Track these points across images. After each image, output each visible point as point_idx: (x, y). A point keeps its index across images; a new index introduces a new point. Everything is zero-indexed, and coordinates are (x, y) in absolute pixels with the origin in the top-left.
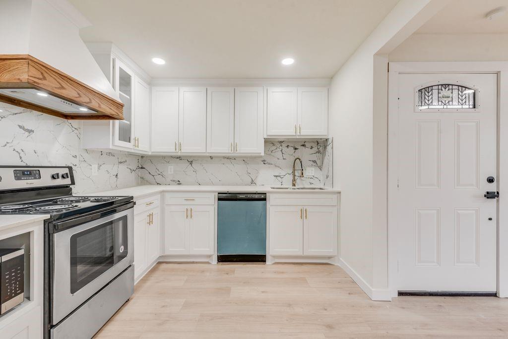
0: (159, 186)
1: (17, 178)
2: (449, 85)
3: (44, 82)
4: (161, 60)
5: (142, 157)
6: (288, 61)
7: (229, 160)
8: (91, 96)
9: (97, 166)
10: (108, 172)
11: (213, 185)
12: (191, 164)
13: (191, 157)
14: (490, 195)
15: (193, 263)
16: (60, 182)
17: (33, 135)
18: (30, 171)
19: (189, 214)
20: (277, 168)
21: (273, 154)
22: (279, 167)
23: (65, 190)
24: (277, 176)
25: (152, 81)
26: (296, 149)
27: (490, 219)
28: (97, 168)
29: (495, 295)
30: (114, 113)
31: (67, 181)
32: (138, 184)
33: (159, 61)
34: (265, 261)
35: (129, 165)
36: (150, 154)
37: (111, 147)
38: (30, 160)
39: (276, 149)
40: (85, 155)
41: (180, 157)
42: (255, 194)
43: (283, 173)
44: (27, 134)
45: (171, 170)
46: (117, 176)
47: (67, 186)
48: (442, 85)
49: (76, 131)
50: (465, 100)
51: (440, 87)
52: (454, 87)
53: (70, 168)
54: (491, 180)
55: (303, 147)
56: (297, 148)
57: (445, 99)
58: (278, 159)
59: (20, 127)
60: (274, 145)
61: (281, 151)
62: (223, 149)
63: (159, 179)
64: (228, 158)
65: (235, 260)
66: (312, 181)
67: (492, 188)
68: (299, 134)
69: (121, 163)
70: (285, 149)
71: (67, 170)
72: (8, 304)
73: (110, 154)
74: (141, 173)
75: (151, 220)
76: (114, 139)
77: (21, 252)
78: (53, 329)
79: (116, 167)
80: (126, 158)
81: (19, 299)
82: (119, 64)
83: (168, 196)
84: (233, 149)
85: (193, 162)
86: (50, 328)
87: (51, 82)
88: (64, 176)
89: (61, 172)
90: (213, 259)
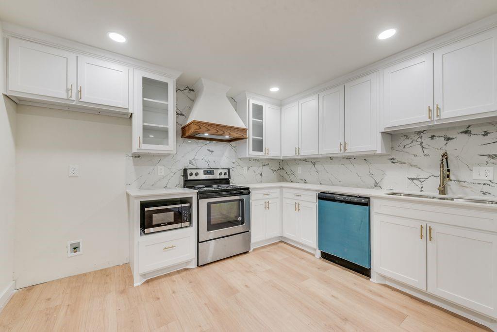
0: (292, 183)
1: (205, 174)
3: (200, 130)
4: (275, 88)
5: (282, 161)
6: (387, 34)
7: (348, 160)
8: (224, 130)
9: (246, 168)
10: (255, 172)
11: (333, 185)
12: (314, 165)
13: (314, 158)
15: (303, 250)
16: (223, 177)
17: (213, 153)
18: (210, 171)
19: (297, 207)
20: (413, 167)
21: (406, 150)
22: (416, 166)
23: (227, 181)
24: (413, 179)
25: (280, 103)
26: (449, 139)
28: (246, 171)
30: (240, 136)
31: (227, 177)
32: (280, 181)
33: (274, 89)
34: (369, 277)
35: (272, 167)
37: (247, 156)
38: (212, 166)
39: (412, 142)
41: (306, 160)
42: (356, 197)
43: (423, 175)
44: (211, 153)
45: (300, 170)
46: (261, 174)
47: (226, 179)
49: (234, 148)
53: (229, 170)
55: (466, 136)
56: (451, 137)
58: (415, 156)
59: (208, 150)
60: (407, 137)
61: (421, 144)
62: (333, 149)
63: (292, 177)
64: (347, 159)
65: (337, 261)
66: (486, 189)
68: (436, 118)
69: (264, 165)
70: (426, 141)
71: (227, 171)
72: (184, 224)
73: (256, 160)
74: (282, 172)
75: (267, 206)
76: (249, 151)
77: (188, 205)
78: (199, 244)
79: (261, 168)
80: (269, 162)
81: (188, 224)
82: (252, 102)
83: (284, 190)
84: (342, 149)
85: (316, 164)
86: (199, 242)
87: (203, 129)
88: (225, 174)
89: (223, 171)
90: (318, 254)
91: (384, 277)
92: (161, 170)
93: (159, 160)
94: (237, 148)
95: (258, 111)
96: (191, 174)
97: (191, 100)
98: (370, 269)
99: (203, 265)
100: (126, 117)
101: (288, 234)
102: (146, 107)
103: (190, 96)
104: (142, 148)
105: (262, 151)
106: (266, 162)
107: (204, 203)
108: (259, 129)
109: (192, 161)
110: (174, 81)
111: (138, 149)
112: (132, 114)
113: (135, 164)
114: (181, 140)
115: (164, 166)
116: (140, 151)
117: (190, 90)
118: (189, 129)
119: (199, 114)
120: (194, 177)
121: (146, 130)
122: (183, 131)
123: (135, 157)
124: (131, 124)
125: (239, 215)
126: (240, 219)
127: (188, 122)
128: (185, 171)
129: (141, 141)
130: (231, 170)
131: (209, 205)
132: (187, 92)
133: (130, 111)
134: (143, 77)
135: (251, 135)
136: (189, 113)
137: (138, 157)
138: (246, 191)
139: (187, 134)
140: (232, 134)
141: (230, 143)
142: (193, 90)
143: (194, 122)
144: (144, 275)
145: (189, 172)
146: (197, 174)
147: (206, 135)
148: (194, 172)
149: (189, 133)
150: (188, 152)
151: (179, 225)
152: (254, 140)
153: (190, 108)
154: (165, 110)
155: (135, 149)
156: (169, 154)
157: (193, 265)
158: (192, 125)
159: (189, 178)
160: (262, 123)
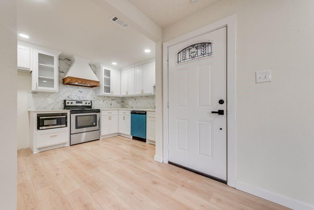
2: (195, 45)
5: (123, 98)
9: (102, 101)
10: (107, 103)
14: (221, 112)
16: (87, 105)
17: (82, 93)
18: (80, 102)
19: (124, 118)
23: (90, 107)
27: (221, 129)
28: (102, 102)
29: (225, 182)
31: (90, 105)
33: (114, 64)
34: (146, 142)
35: (117, 101)
36: (121, 96)
37: (101, 95)
38: (81, 99)
40: (98, 98)
41: (132, 97)
42: (142, 111)
45: (130, 102)
46: (111, 104)
48: (191, 46)
49: (95, 91)
50: (205, 51)
51: (190, 47)
52: (198, 45)
53: (91, 101)
54: (221, 102)
57: (193, 54)
59: (79, 91)
65: (137, 139)
67: (222, 107)
69: (113, 100)
71: (90, 102)
72: (62, 126)
73: (108, 97)
74: (123, 104)
75: (110, 118)
76: (103, 92)
77: (65, 116)
78: (71, 135)
79: (111, 101)
80: (115, 98)
81: (65, 125)
82: (104, 68)
83: (120, 111)
84: (142, 92)
85: (136, 99)
86: (71, 134)
87: (74, 80)
88: (89, 103)
89: (88, 102)
90: (131, 137)
91: (150, 141)
92: (50, 100)
93: (49, 95)
94: (97, 90)
95: (108, 73)
96: (68, 103)
97: (69, 65)
98: (146, 139)
99: (73, 145)
100: (28, 72)
101: (121, 132)
102: (40, 68)
103: (67, 63)
104: (38, 89)
105: (110, 92)
106: (114, 98)
107: (73, 116)
108: (108, 81)
109: (69, 96)
110: (57, 56)
111: (35, 89)
112: (32, 71)
113: (33, 97)
114: (62, 85)
115: (52, 98)
116: (37, 90)
117: (68, 60)
118: (66, 80)
119: (72, 73)
120: (70, 104)
121: (40, 79)
122: (63, 81)
123: (34, 93)
124: (31, 76)
125: (94, 121)
126: (94, 124)
127: (66, 76)
128: (65, 101)
129: (38, 85)
130: (92, 102)
131: (76, 117)
132: (66, 61)
133: (31, 70)
134: (39, 53)
135: (103, 84)
136: (67, 72)
137: (35, 93)
138: (98, 111)
139: (65, 83)
140: (91, 83)
141: (93, 88)
142: (70, 60)
143: (69, 77)
144: (39, 149)
145: (67, 102)
146: (72, 103)
147: (76, 83)
148: (70, 102)
149: (66, 82)
150: (67, 92)
151: (60, 126)
152: (105, 87)
153: (68, 69)
154: (52, 70)
155: (34, 88)
156: (55, 92)
157: (68, 145)
158: (68, 79)
159: (67, 105)
160: (110, 78)
